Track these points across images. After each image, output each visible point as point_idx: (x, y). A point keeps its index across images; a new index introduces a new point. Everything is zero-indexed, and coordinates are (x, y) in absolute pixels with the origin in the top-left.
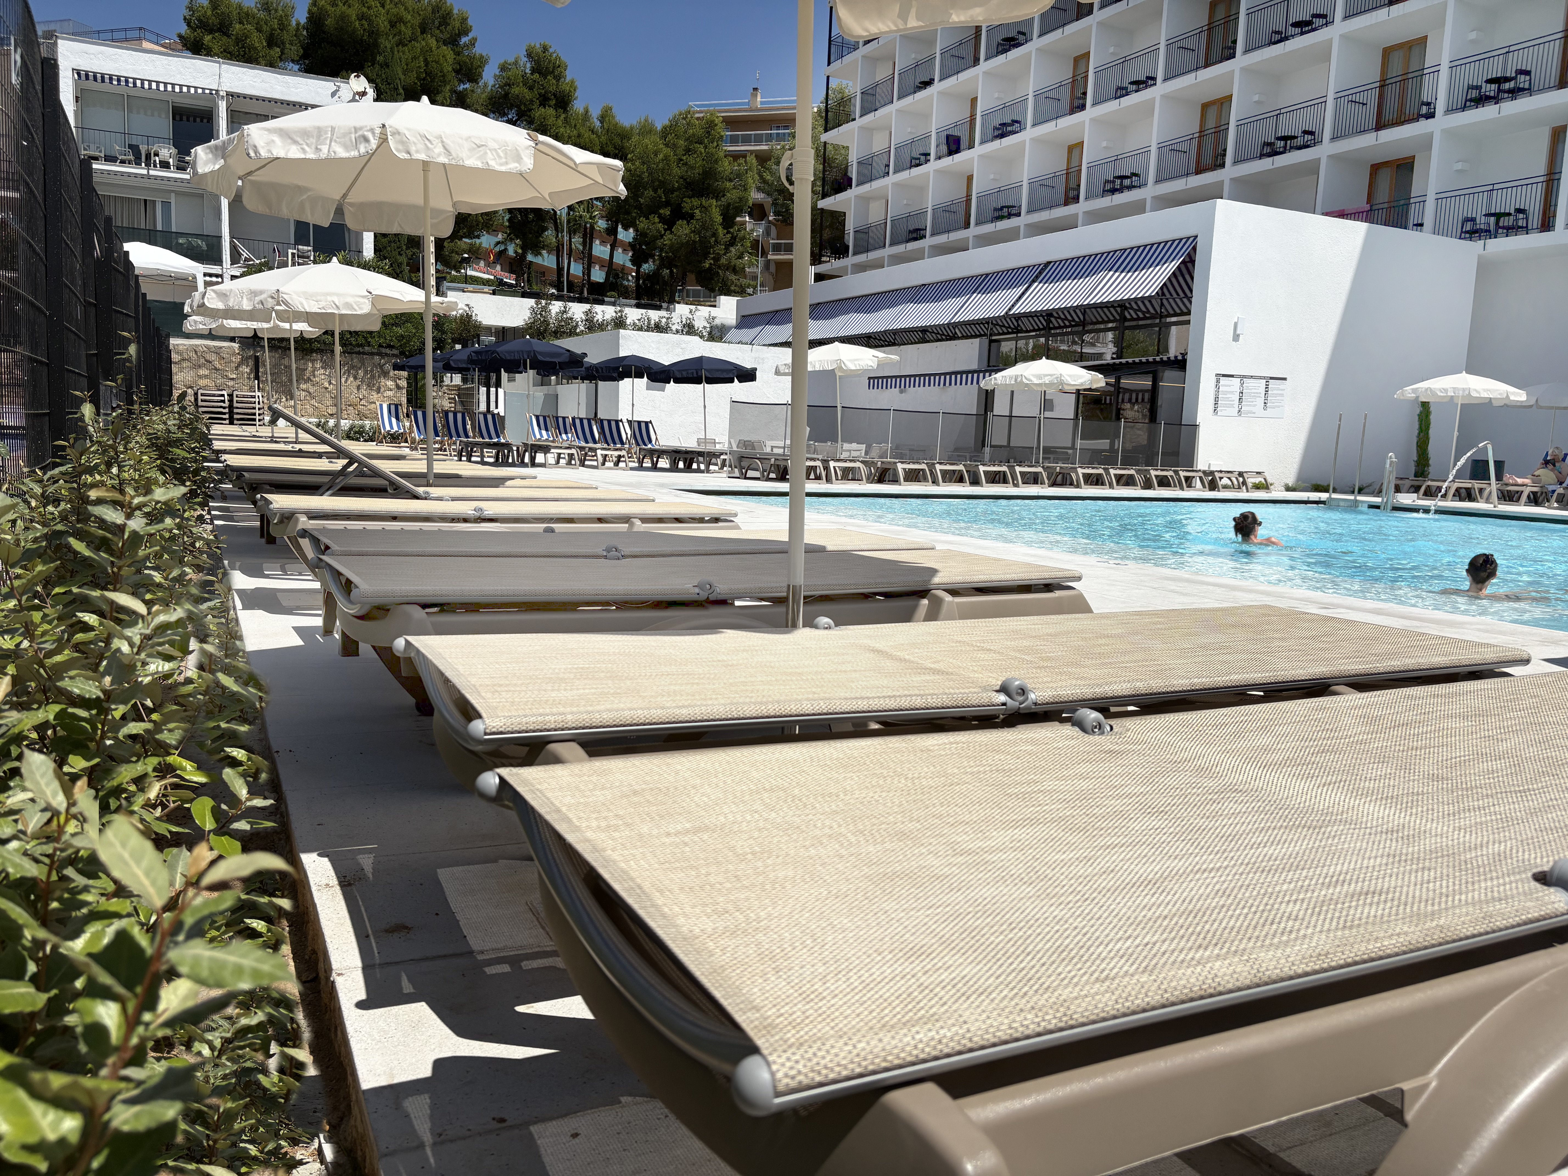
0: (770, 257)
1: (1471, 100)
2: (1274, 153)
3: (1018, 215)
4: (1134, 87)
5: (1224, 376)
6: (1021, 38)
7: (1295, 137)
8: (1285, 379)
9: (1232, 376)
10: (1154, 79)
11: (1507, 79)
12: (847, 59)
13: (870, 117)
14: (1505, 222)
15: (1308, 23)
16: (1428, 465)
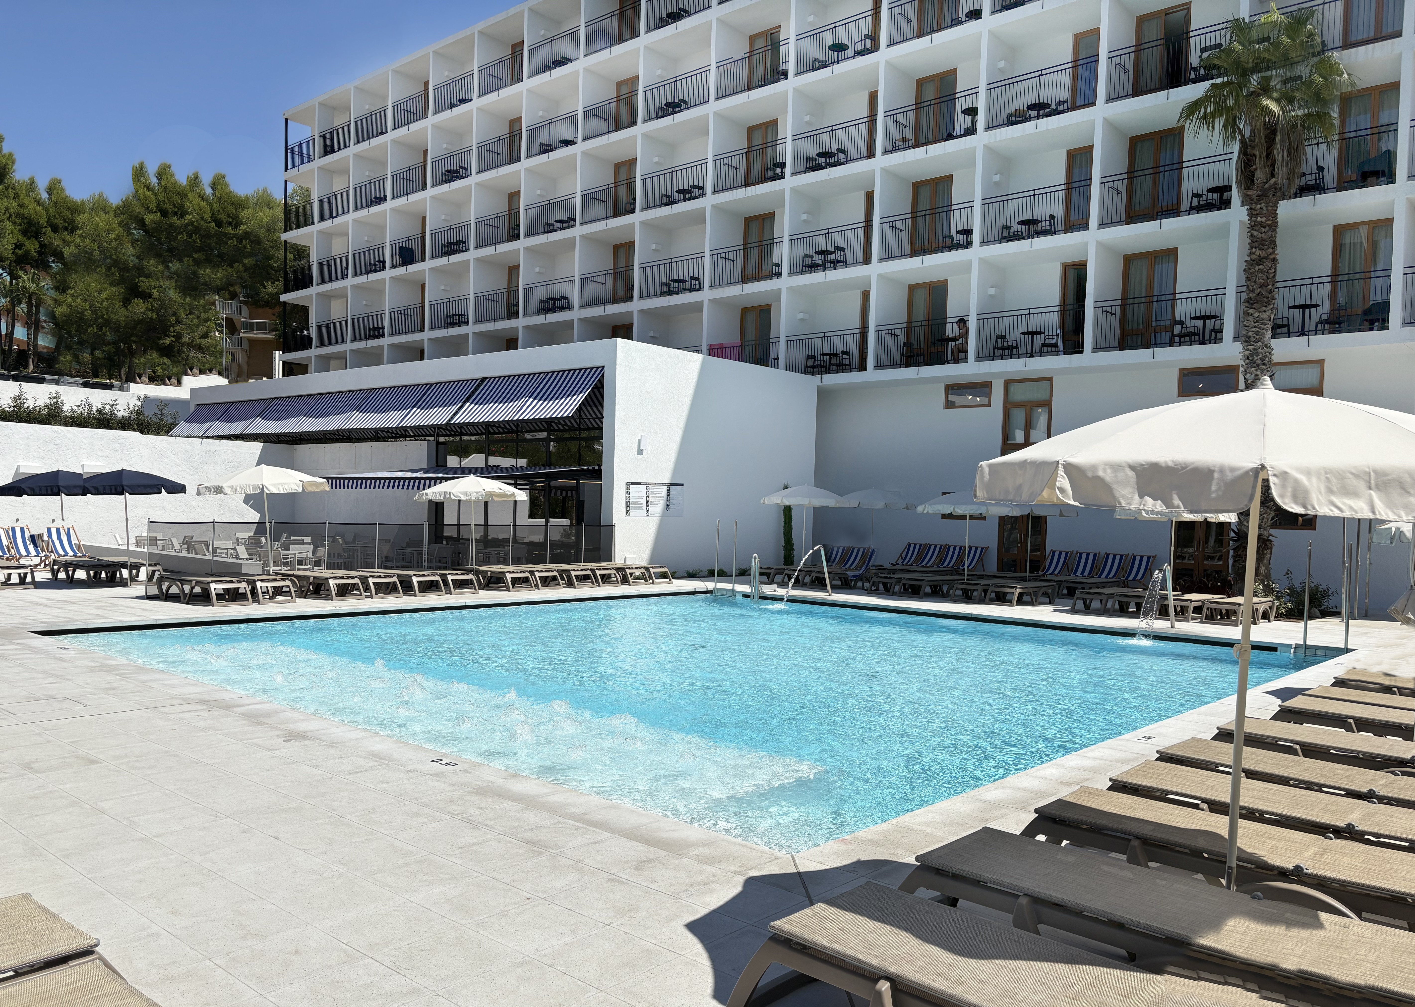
0: (242, 335)
1: (806, 266)
2: (670, 293)
3: (467, 323)
4: (559, 225)
5: (633, 483)
6: (463, 171)
7: (685, 281)
8: (682, 485)
9: (639, 484)
10: (574, 220)
11: (831, 253)
12: (305, 167)
13: (328, 223)
14: (835, 361)
15: (690, 192)
16: (793, 550)
